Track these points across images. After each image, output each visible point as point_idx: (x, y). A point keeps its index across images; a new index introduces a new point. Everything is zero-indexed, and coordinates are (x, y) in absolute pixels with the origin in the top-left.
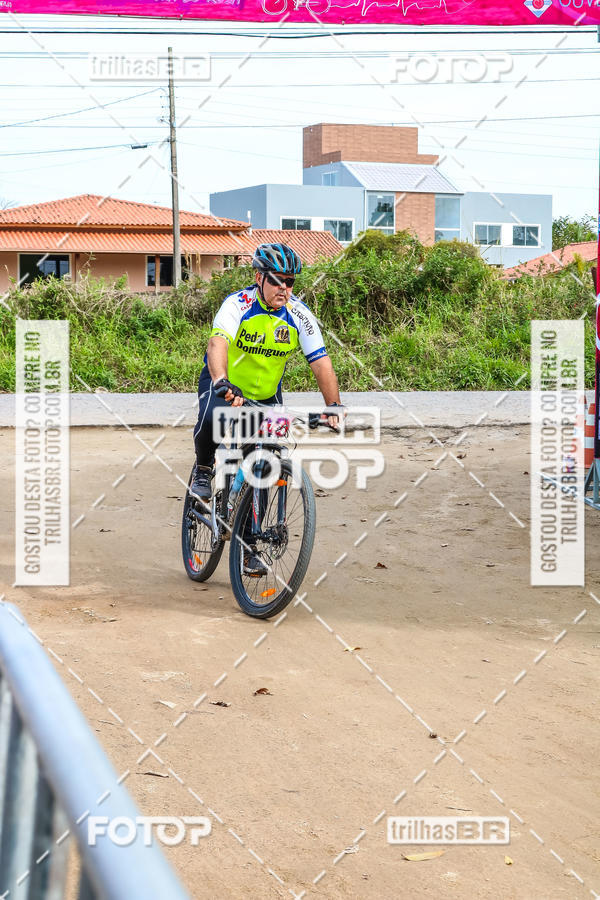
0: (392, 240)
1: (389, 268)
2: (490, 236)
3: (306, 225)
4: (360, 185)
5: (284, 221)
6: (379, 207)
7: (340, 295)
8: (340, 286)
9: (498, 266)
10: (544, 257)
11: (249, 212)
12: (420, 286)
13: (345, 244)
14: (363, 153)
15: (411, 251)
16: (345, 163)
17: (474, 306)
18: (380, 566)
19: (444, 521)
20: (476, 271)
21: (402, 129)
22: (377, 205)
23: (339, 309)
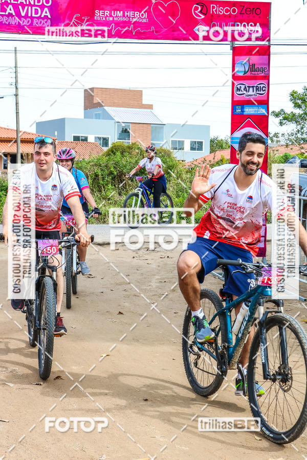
0: (129, 148)
1: (127, 162)
2: (179, 146)
3: (86, 139)
4: (113, 119)
5: (74, 136)
6: (122, 131)
7: (102, 175)
8: (102, 170)
9: (183, 161)
10: (205, 157)
11: (56, 132)
12: (142, 171)
13: (105, 149)
14: (114, 103)
15: (138, 153)
16: (105, 108)
17: (170, 181)
18: (120, 313)
19: (153, 290)
20: (171, 163)
21: (134, 91)
22: (121, 129)
23: (101, 182)
